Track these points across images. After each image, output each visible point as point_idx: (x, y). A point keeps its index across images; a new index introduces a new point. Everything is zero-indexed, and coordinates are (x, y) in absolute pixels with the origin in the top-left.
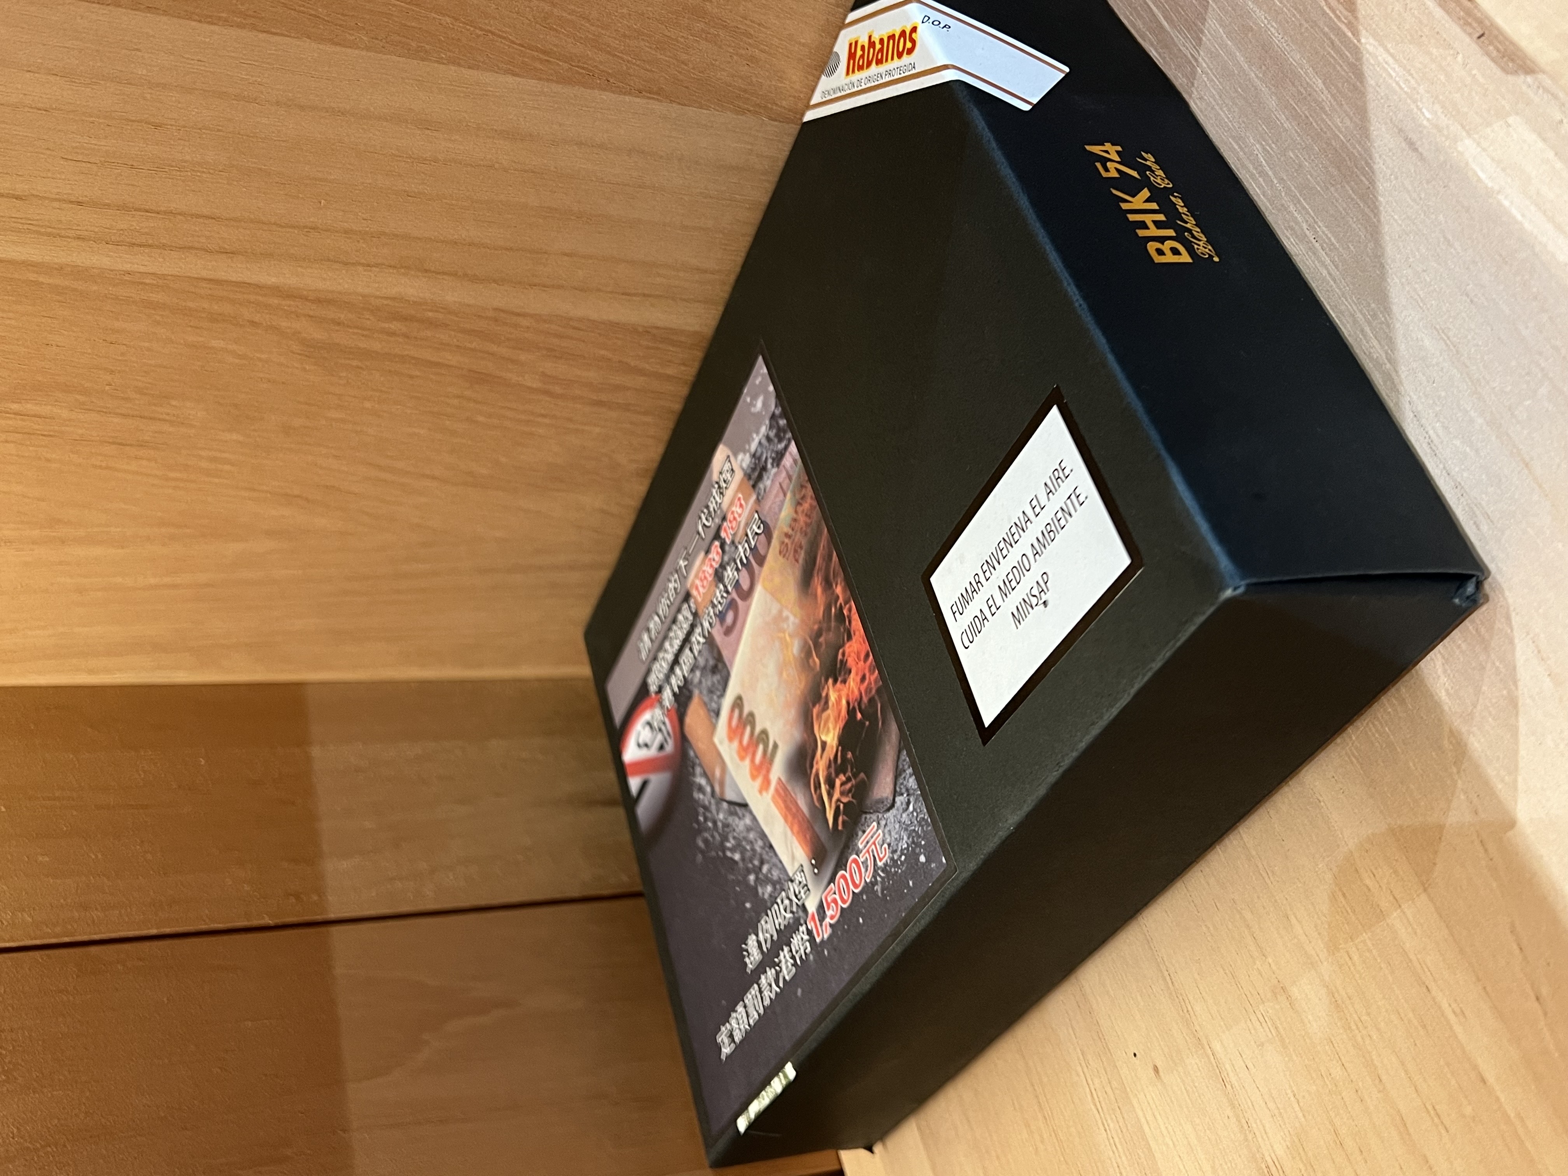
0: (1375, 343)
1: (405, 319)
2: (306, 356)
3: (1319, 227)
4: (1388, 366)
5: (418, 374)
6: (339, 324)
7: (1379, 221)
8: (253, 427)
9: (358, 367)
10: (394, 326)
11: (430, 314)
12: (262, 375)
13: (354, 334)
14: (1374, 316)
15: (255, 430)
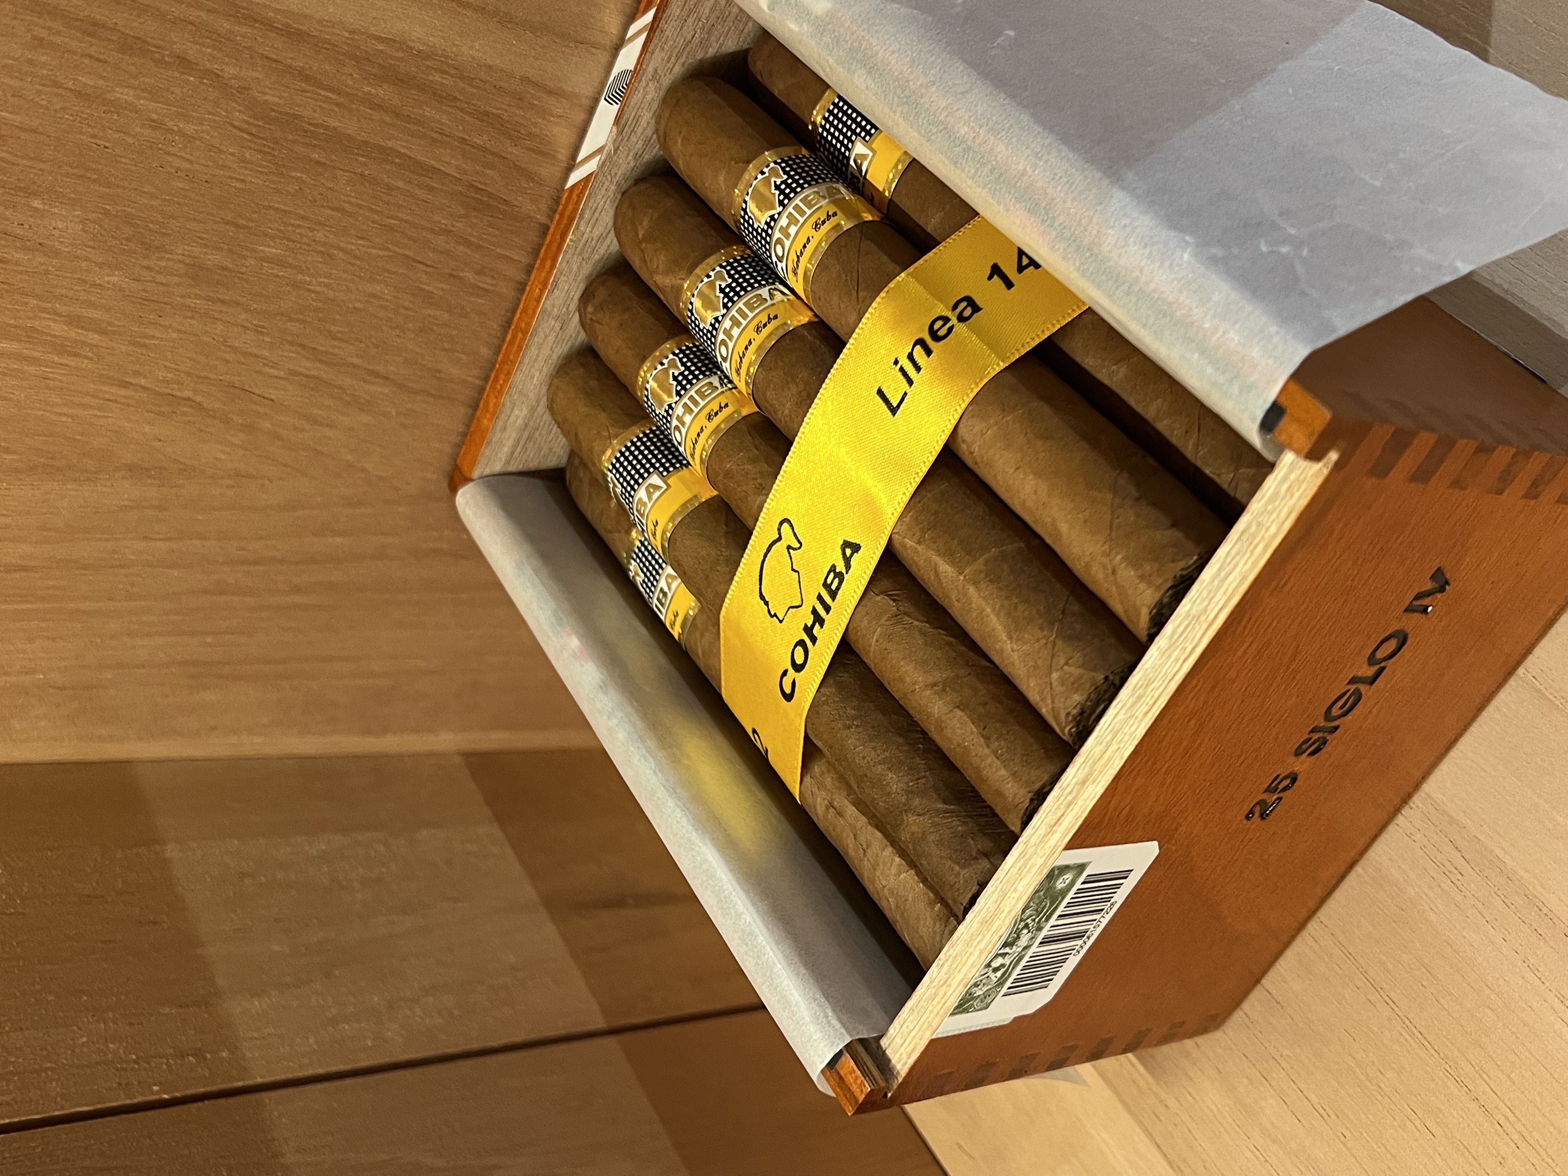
1: (401, 81)
2: (251, 134)
5: (400, 184)
6: (308, 79)
8: (146, 263)
9: (318, 163)
10: (384, 92)
11: (437, 77)
12: (177, 163)
13: (327, 100)
15: (148, 268)
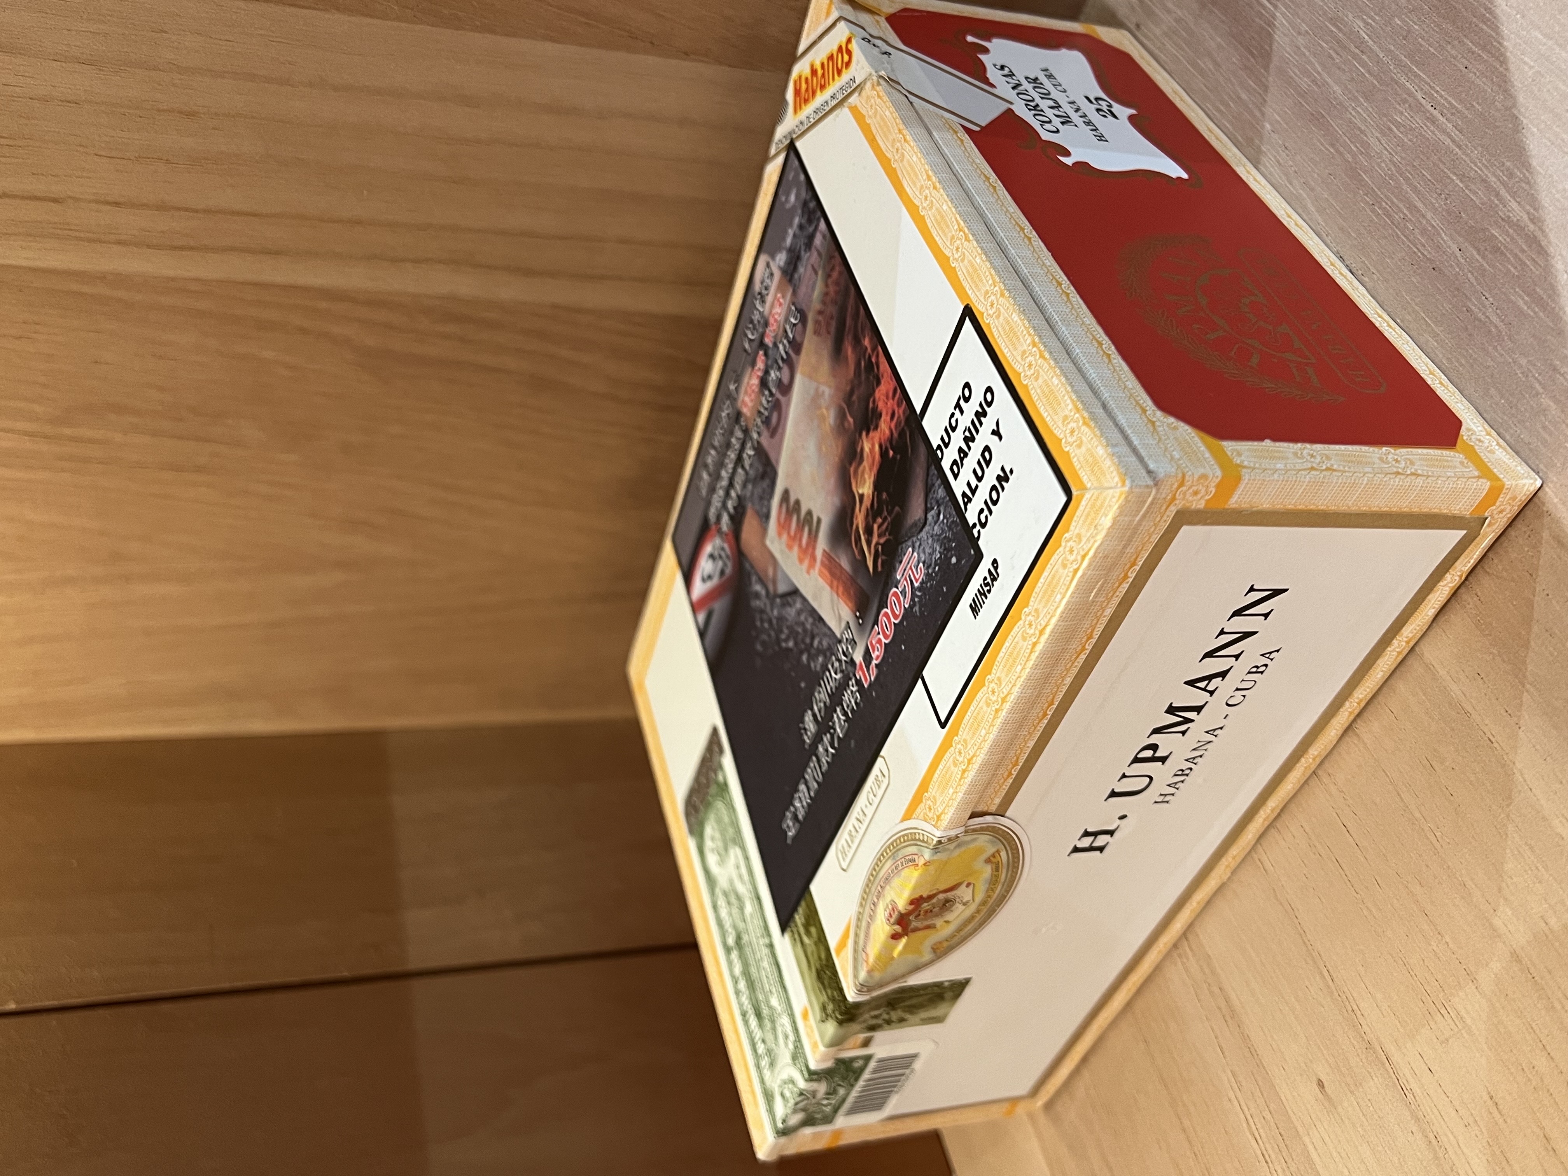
0: (1514, 205)
3: (1437, 92)
4: (1532, 227)
7: (1507, 69)
14: (1511, 175)
